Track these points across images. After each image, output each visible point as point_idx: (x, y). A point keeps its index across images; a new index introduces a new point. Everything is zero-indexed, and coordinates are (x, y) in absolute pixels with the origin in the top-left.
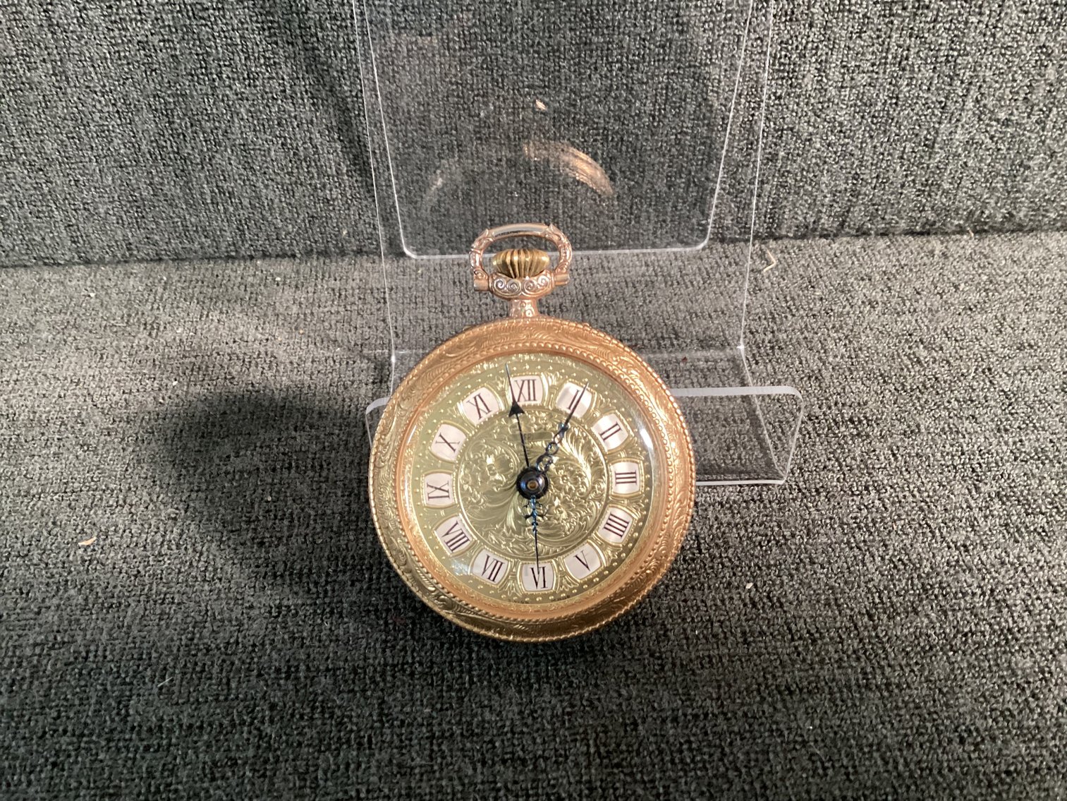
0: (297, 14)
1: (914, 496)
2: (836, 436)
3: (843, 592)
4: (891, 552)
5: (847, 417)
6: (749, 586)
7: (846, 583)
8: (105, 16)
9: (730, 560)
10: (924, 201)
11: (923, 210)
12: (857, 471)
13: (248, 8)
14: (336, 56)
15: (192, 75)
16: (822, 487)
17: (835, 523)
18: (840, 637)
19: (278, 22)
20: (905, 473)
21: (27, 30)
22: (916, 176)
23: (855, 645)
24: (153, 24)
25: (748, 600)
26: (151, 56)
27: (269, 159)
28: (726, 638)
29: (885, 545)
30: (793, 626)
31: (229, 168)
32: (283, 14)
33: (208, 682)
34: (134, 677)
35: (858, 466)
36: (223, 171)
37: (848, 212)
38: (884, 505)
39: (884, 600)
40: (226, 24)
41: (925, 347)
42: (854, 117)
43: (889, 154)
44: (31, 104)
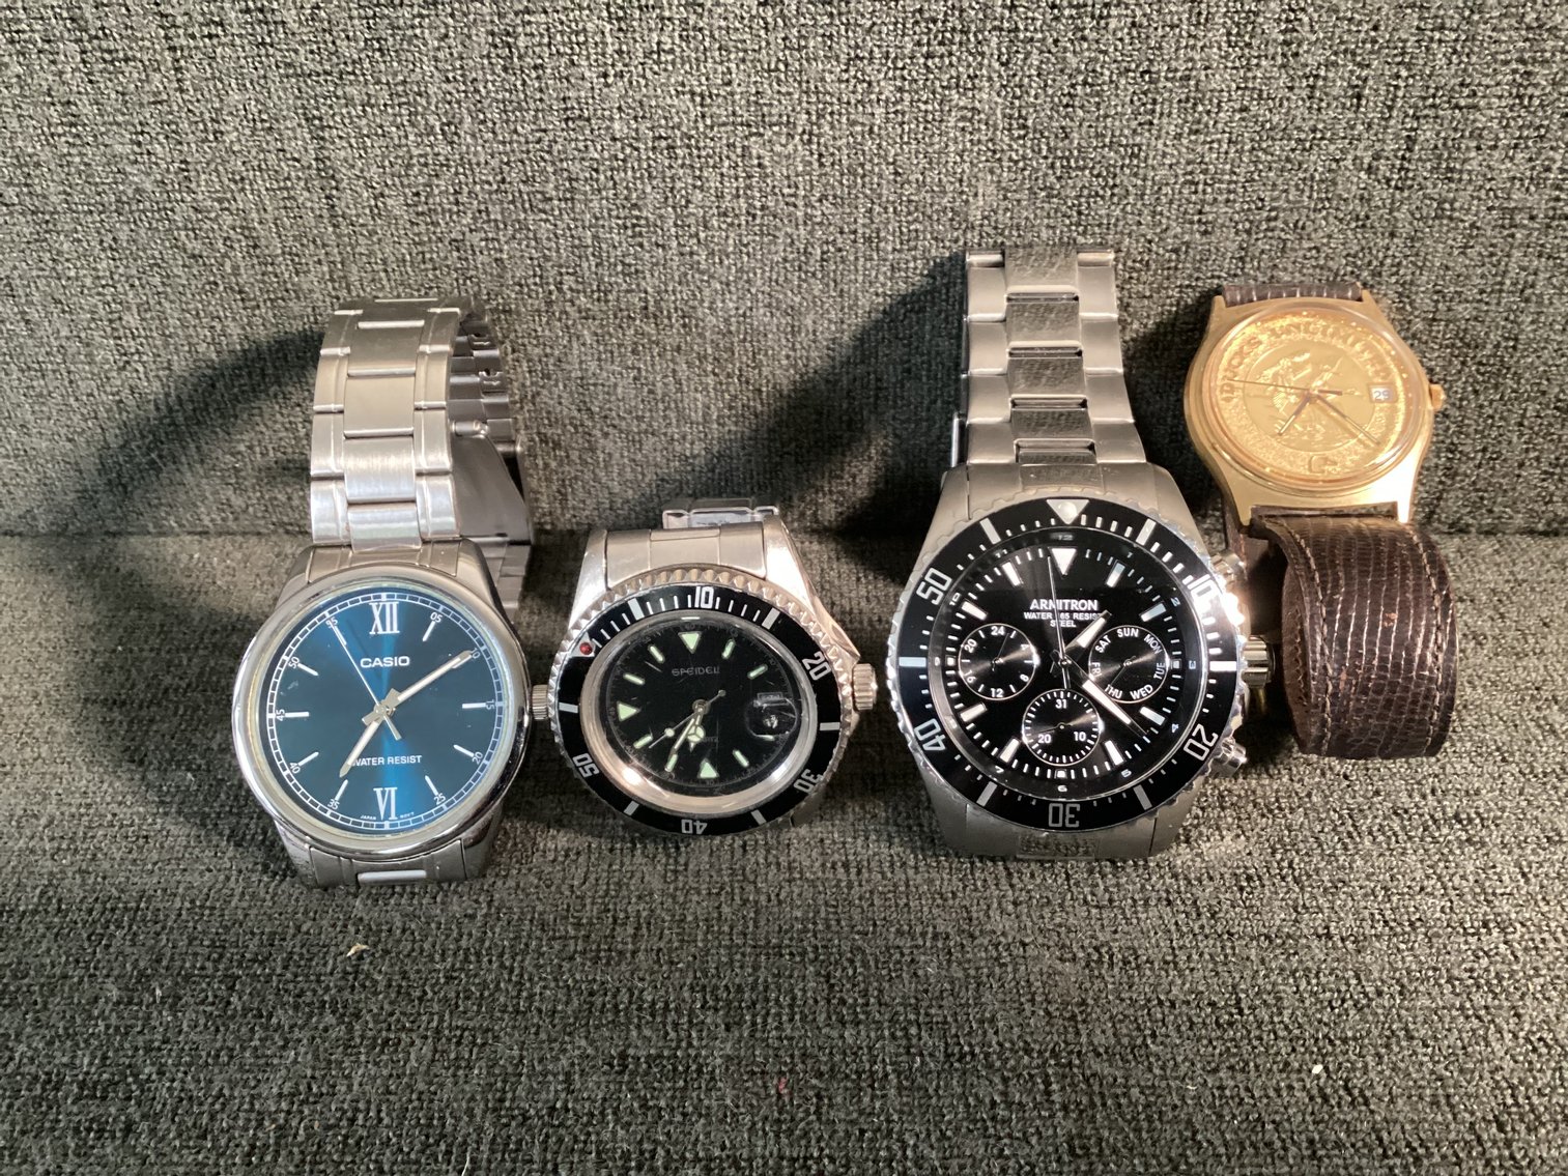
0: (674, 208)
1: (1557, 940)
2: (1435, 841)
3: (1457, 1086)
4: (1527, 1027)
5: (1450, 813)
6: (1318, 1069)
7: (1462, 1071)
8: (407, 205)
9: (1286, 1028)
10: (1552, 488)
11: (1551, 501)
12: (1469, 897)
13: (607, 199)
14: (721, 262)
15: (521, 285)
16: (1420, 919)
17: (1441, 976)
18: (1458, 1157)
19: (647, 219)
20: (1541, 904)
21: (300, 221)
22: (1541, 451)
23: (1480, 1169)
24: (474, 219)
25: (1315, 1092)
26: (466, 259)
27: (613, 398)
28: (1285, 1149)
29: (1517, 1015)
30: (1385, 1135)
31: (559, 409)
32: (656, 208)
33: (527, 1167)
34: (423, 1152)
35: (1472, 889)
36: (549, 412)
37: (1439, 499)
38: (1513, 953)
39: (1521, 1101)
40: (574, 220)
41: (1561, 709)
42: (1450, 362)
43: (1501, 418)
44: (295, 318)
